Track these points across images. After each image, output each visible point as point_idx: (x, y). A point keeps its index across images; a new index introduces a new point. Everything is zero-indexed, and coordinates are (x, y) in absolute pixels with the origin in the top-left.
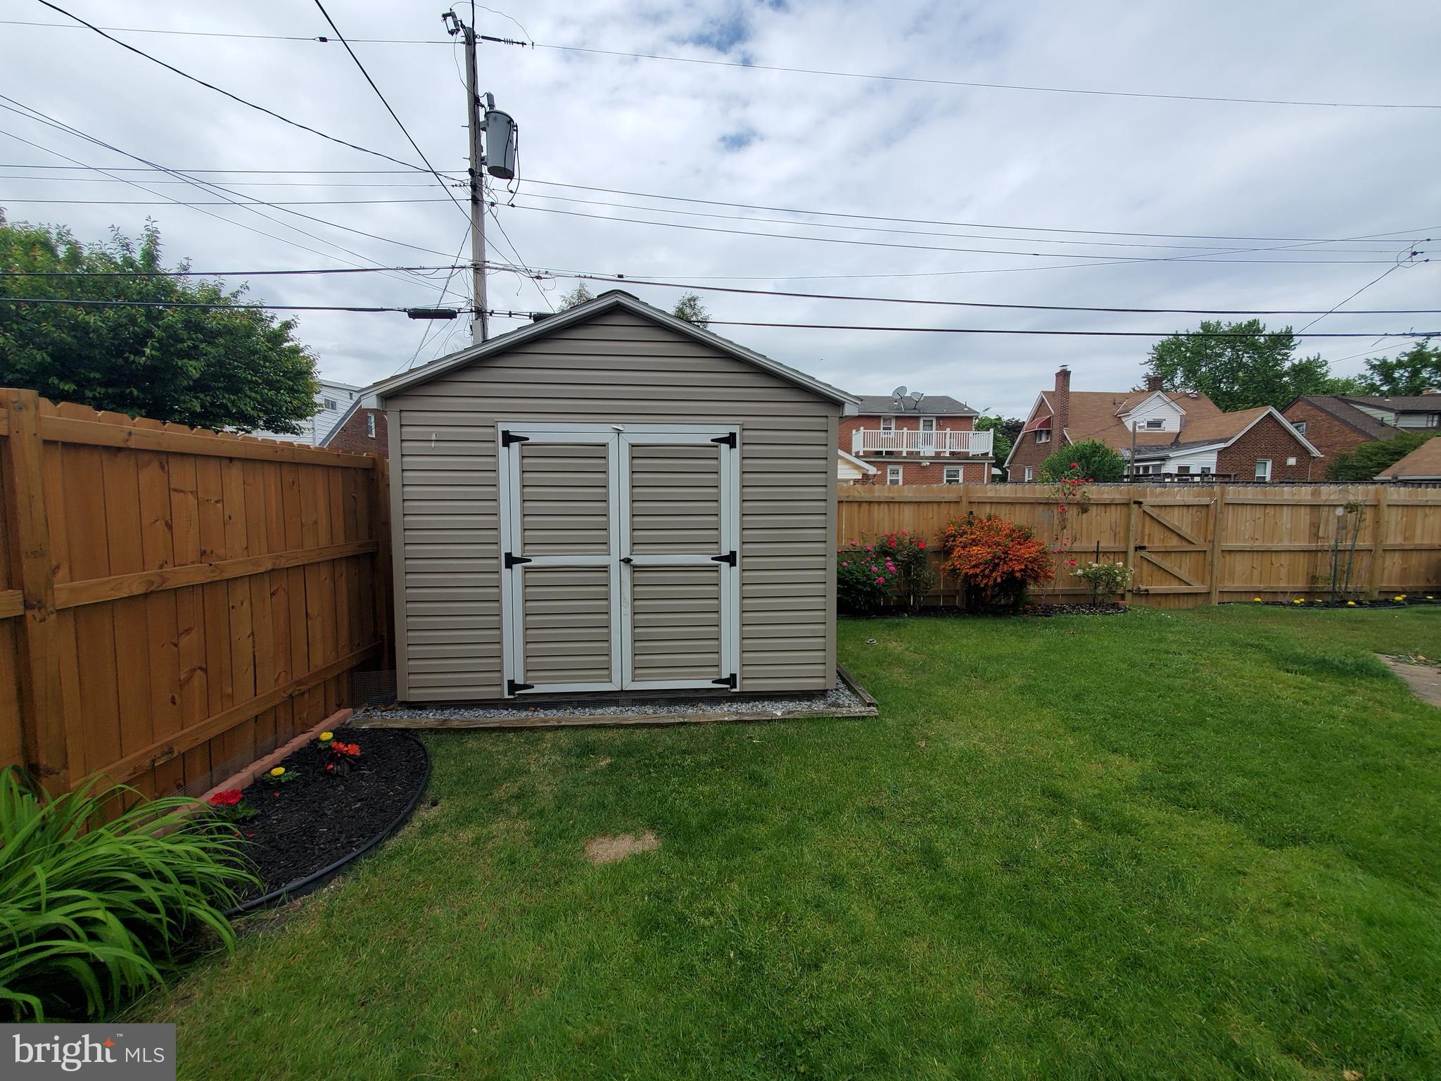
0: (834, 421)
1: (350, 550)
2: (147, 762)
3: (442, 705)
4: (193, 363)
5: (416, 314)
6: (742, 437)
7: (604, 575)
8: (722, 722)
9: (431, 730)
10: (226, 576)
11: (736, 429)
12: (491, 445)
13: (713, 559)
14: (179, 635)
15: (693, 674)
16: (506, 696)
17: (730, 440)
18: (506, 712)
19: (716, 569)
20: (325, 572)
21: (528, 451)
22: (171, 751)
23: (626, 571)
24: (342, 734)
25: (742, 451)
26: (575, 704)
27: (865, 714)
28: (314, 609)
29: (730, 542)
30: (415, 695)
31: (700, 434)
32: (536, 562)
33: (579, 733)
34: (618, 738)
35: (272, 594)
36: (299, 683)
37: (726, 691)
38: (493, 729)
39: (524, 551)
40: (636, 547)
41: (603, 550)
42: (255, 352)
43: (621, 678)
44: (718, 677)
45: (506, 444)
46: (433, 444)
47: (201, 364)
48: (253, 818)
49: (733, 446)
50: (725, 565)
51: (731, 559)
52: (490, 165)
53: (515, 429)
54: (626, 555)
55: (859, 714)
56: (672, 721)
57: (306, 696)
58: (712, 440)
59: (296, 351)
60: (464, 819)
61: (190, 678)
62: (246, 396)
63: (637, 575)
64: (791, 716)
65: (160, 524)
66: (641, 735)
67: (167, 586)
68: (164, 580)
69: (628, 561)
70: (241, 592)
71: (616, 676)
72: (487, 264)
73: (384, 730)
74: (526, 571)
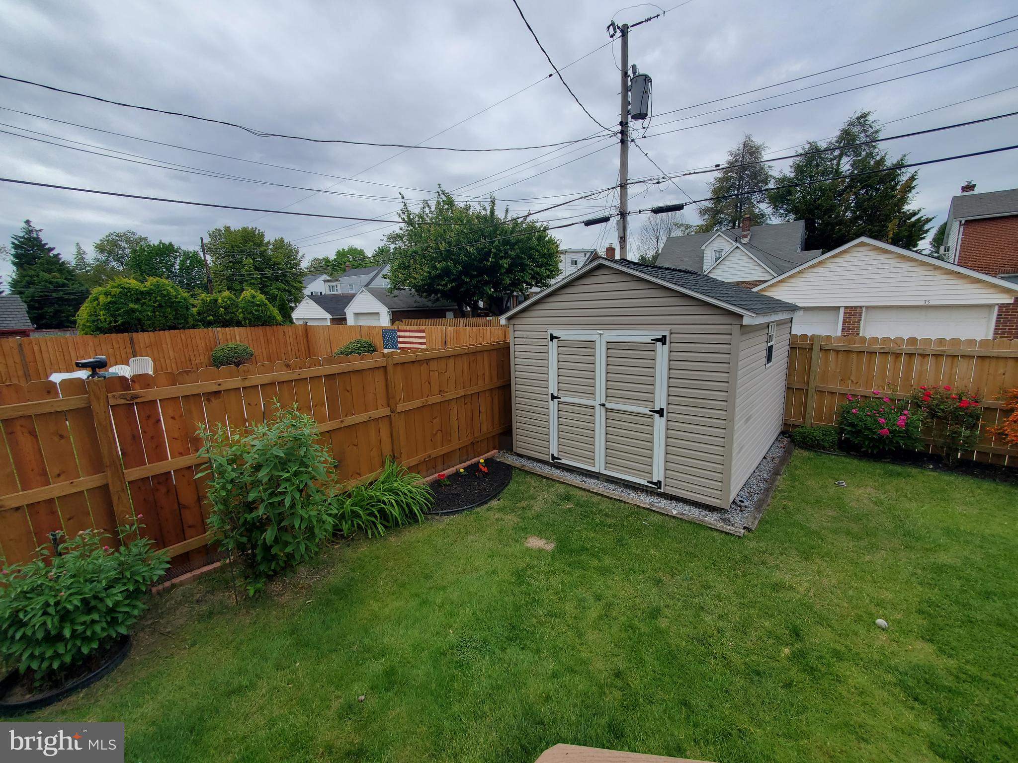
0: (736, 329)
1: (498, 384)
2: (423, 459)
3: (529, 458)
4: (505, 261)
5: (588, 223)
6: (670, 338)
7: (592, 410)
8: (639, 506)
9: (518, 468)
10: (447, 399)
11: (667, 333)
12: (545, 340)
13: (650, 411)
14: (433, 419)
15: (636, 474)
16: (551, 461)
17: (663, 340)
18: (550, 468)
19: (651, 417)
20: (487, 394)
21: (561, 344)
22: (430, 457)
23: (603, 410)
24: (488, 462)
25: (670, 347)
26: (580, 473)
27: (732, 532)
28: (483, 409)
29: (660, 402)
30: (520, 451)
31: (645, 336)
32: (562, 400)
33: (569, 489)
34: (584, 496)
35: (465, 404)
36: (475, 438)
37: (654, 489)
38: (539, 475)
39: (558, 393)
40: (608, 398)
41: (592, 398)
42: (531, 248)
43: (599, 467)
44: (650, 480)
45: (552, 340)
46: (525, 340)
47: (508, 261)
48: (449, 485)
49: (664, 343)
50: (657, 416)
51: (660, 412)
52: (632, 114)
53: (556, 333)
54: (603, 402)
55: (727, 531)
56: (614, 497)
57: (480, 443)
58: (652, 340)
59: (551, 241)
60: (501, 510)
61: (436, 433)
62: (527, 272)
63: (608, 413)
64: (681, 517)
65: (427, 383)
66: (596, 499)
67: (428, 403)
68: (427, 402)
69: (604, 405)
70: (454, 404)
71: (597, 465)
72: (629, 181)
73: (503, 463)
74: (559, 403)
